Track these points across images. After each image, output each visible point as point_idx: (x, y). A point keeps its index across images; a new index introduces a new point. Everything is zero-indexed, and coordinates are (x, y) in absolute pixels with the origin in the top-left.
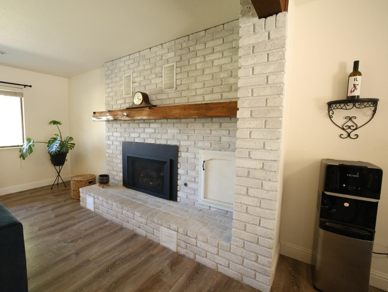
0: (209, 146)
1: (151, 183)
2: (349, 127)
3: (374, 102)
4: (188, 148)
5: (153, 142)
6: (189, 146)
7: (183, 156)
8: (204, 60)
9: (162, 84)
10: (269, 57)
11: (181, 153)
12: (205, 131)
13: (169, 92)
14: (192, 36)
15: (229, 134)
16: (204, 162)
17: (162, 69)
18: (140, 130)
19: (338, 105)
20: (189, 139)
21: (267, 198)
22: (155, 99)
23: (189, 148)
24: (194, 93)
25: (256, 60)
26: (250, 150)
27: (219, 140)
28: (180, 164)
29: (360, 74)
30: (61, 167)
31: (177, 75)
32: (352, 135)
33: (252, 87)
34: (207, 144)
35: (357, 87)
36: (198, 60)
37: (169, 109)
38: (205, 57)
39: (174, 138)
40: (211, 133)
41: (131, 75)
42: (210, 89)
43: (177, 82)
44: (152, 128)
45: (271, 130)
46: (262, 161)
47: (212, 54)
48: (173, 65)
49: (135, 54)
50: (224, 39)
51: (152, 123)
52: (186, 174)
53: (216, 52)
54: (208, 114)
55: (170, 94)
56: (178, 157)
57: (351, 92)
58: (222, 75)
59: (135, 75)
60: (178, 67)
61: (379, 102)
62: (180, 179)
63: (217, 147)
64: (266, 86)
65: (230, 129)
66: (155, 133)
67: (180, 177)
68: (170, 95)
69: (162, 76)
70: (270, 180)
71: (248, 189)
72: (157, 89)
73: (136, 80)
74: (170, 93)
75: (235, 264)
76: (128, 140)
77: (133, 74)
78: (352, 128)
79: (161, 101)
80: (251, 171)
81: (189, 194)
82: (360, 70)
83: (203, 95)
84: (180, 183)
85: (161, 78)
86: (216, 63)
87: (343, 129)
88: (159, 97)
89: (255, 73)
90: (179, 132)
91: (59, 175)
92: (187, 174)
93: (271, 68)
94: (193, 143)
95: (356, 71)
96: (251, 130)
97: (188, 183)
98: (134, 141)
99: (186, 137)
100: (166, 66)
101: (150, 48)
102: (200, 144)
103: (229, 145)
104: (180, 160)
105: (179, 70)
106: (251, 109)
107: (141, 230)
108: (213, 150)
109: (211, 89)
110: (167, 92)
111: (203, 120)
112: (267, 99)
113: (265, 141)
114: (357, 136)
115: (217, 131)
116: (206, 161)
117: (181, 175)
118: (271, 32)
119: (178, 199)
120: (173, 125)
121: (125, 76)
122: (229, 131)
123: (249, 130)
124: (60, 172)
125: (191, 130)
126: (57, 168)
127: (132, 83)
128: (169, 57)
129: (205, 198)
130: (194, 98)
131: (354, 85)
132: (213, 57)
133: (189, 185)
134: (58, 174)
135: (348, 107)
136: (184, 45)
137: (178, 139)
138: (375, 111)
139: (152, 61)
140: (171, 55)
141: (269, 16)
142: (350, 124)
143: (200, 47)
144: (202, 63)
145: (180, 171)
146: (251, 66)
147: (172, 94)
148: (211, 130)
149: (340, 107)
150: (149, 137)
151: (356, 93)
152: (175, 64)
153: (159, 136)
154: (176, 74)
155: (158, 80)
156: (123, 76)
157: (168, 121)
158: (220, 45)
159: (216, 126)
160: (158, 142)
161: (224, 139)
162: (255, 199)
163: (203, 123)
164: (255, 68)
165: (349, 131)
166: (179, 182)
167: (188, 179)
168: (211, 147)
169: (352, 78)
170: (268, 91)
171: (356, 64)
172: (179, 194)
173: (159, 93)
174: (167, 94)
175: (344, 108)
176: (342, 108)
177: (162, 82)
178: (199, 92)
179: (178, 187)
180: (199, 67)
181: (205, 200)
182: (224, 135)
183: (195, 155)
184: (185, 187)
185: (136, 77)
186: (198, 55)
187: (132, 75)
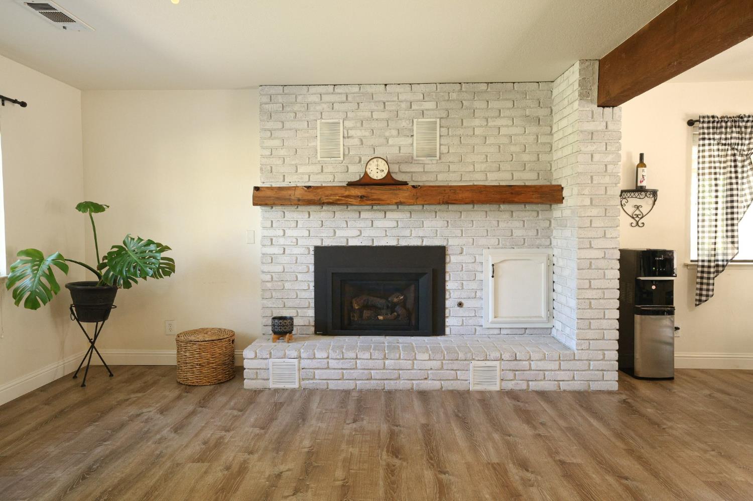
0: (497, 243)
1: (381, 318)
2: (637, 216)
3: (654, 193)
4: (462, 249)
5: (393, 243)
6: (464, 245)
7: (453, 262)
8: (486, 124)
9: (411, 147)
10: (607, 146)
11: (450, 257)
12: (490, 223)
13: (427, 162)
14: (468, 87)
15: (524, 226)
16: (493, 265)
17: (411, 124)
18: (361, 224)
19: (632, 194)
20: (464, 235)
21: (610, 287)
22: (397, 170)
23: (464, 249)
24: (471, 168)
25: (595, 147)
26: (591, 240)
27: (510, 234)
28: (450, 275)
29: (645, 166)
30: (100, 323)
31: (442, 138)
32: (640, 224)
33: (592, 174)
34: (494, 241)
35: (645, 177)
36: (477, 122)
37: (452, 191)
38: (487, 120)
39: (437, 235)
40: (498, 225)
41: (339, 123)
42: (496, 165)
43: (441, 149)
44: (391, 220)
45: (611, 218)
46: (603, 250)
47: (498, 118)
48: (435, 122)
49: (350, 88)
50: (515, 102)
51: (392, 211)
52: (460, 288)
53: (504, 117)
54: (516, 200)
55: (429, 166)
56: (445, 263)
57: (641, 182)
58: (513, 149)
59: (348, 124)
60: (443, 127)
61: (658, 193)
62: (450, 298)
63: (508, 244)
64: (605, 174)
65: (524, 219)
66: (396, 228)
67: (450, 294)
68: (428, 168)
69: (412, 136)
70: (612, 268)
71: (590, 282)
72: (401, 154)
73: (351, 133)
74: (427, 164)
75: (581, 372)
76: (328, 243)
77: (344, 122)
78: (640, 217)
79: (410, 175)
80: (593, 261)
81: (466, 319)
82: (645, 162)
83: (485, 172)
84: (450, 303)
85: (411, 139)
86: (503, 131)
87: (633, 218)
88: (405, 168)
89: (594, 160)
90: (446, 225)
91: (93, 347)
92: (463, 289)
93: (610, 158)
94: (471, 240)
95: (642, 164)
96: (591, 218)
97: (463, 301)
98: (347, 243)
99: (458, 233)
100: (420, 120)
101: (386, 85)
102: (483, 241)
103: (524, 239)
104: (448, 268)
105: (444, 131)
106: (590, 197)
107: (430, 382)
108: (502, 248)
109: (498, 166)
110: (421, 162)
111: (486, 207)
112: (606, 188)
113: (605, 229)
114: (643, 223)
115: (508, 222)
116: (496, 264)
117: (451, 291)
118: (609, 123)
119: (447, 330)
120: (434, 214)
121: (323, 123)
122: (524, 221)
123: (589, 219)
124: (96, 337)
125: (468, 221)
126: (89, 327)
127: (344, 137)
128: (427, 107)
129: (495, 317)
130: (472, 175)
131: (643, 176)
132: (499, 122)
133: (466, 304)
134: (90, 344)
135: (641, 197)
136: (454, 96)
137: (444, 235)
138: (655, 201)
139: (390, 107)
140: (430, 105)
141: (607, 107)
142: (637, 212)
143: (479, 104)
144: (484, 128)
145: (449, 285)
146: (590, 152)
147: (432, 165)
148: (498, 221)
149: (634, 196)
150: (384, 235)
151: (643, 184)
152: (438, 120)
153: (407, 233)
154: (440, 136)
155: (404, 141)
156: (318, 122)
157: (424, 208)
158: (509, 109)
159: (506, 216)
160: (403, 243)
161: (517, 233)
162: (598, 291)
163: (486, 212)
164: (594, 155)
165: (637, 219)
166: (448, 303)
167: (464, 295)
168: (499, 244)
169: (640, 169)
170: (607, 180)
171: (642, 156)
172: (449, 321)
173: (406, 162)
174: (422, 165)
175: (638, 197)
176: (636, 197)
177: (412, 144)
178: (478, 167)
179: (447, 311)
180: (477, 131)
181: (496, 319)
182: (516, 228)
183: (475, 257)
184: (458, 308)
185: (351, 129)
186: (476, 115)
187: (341, 124)
